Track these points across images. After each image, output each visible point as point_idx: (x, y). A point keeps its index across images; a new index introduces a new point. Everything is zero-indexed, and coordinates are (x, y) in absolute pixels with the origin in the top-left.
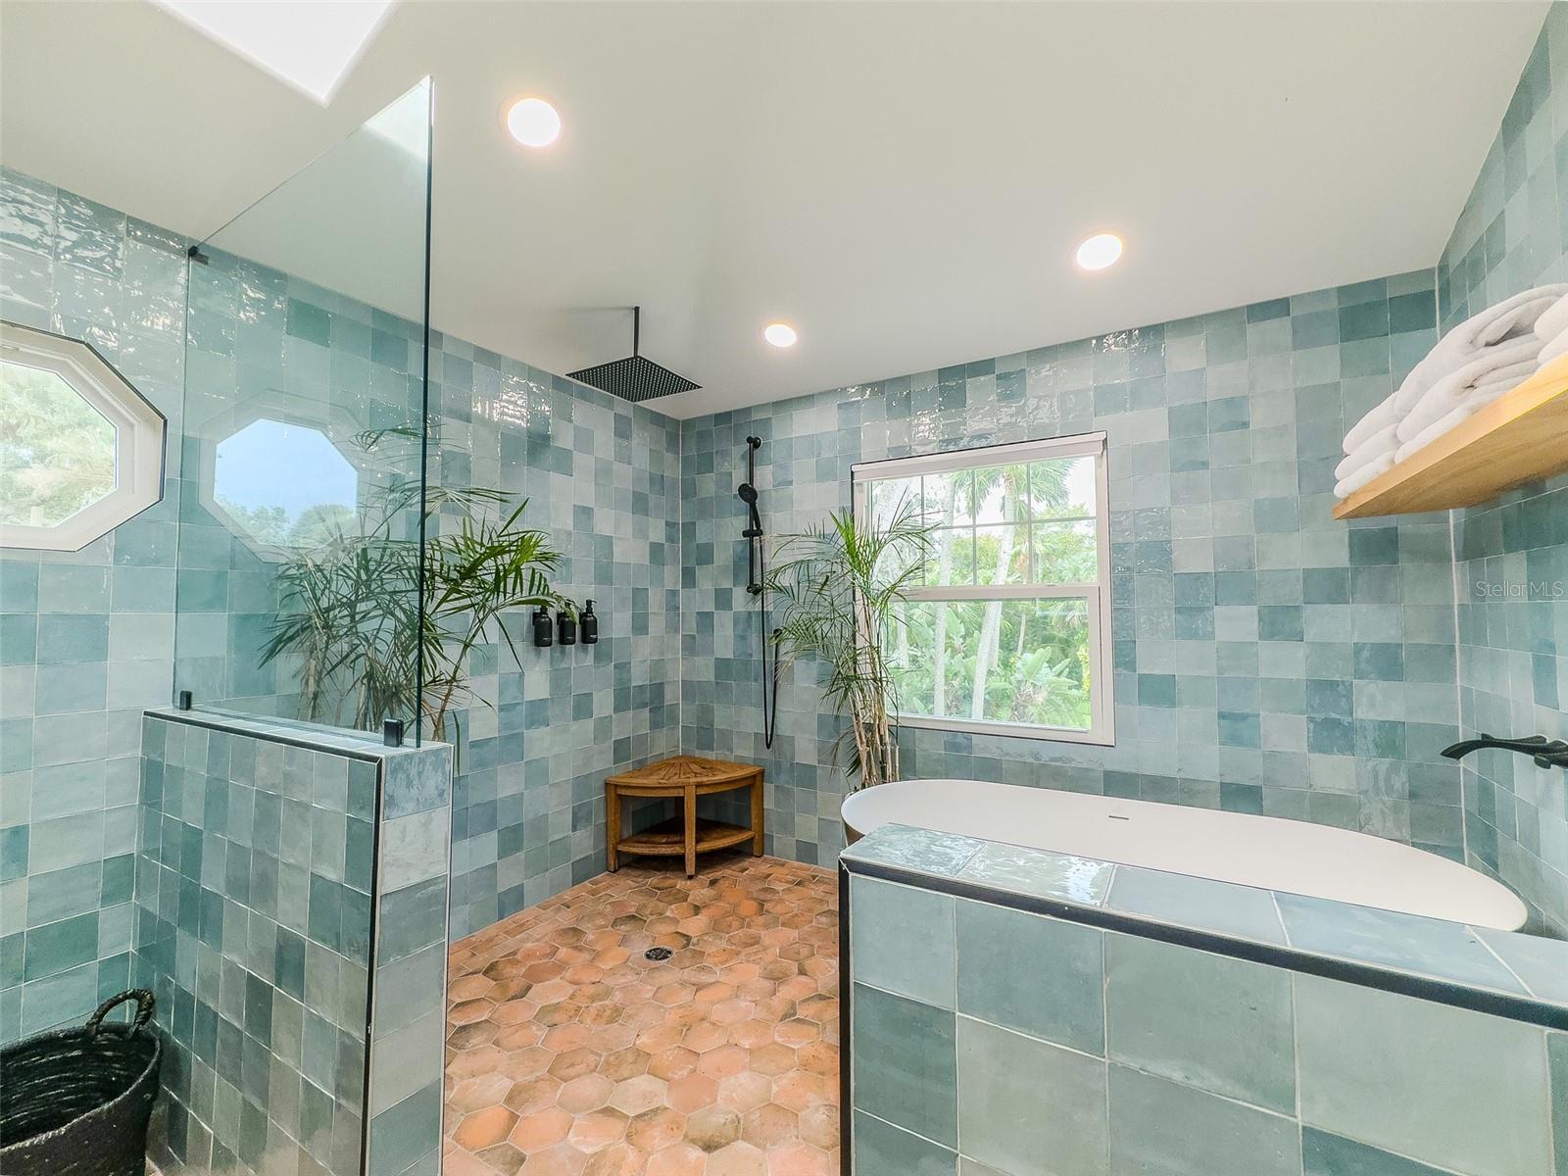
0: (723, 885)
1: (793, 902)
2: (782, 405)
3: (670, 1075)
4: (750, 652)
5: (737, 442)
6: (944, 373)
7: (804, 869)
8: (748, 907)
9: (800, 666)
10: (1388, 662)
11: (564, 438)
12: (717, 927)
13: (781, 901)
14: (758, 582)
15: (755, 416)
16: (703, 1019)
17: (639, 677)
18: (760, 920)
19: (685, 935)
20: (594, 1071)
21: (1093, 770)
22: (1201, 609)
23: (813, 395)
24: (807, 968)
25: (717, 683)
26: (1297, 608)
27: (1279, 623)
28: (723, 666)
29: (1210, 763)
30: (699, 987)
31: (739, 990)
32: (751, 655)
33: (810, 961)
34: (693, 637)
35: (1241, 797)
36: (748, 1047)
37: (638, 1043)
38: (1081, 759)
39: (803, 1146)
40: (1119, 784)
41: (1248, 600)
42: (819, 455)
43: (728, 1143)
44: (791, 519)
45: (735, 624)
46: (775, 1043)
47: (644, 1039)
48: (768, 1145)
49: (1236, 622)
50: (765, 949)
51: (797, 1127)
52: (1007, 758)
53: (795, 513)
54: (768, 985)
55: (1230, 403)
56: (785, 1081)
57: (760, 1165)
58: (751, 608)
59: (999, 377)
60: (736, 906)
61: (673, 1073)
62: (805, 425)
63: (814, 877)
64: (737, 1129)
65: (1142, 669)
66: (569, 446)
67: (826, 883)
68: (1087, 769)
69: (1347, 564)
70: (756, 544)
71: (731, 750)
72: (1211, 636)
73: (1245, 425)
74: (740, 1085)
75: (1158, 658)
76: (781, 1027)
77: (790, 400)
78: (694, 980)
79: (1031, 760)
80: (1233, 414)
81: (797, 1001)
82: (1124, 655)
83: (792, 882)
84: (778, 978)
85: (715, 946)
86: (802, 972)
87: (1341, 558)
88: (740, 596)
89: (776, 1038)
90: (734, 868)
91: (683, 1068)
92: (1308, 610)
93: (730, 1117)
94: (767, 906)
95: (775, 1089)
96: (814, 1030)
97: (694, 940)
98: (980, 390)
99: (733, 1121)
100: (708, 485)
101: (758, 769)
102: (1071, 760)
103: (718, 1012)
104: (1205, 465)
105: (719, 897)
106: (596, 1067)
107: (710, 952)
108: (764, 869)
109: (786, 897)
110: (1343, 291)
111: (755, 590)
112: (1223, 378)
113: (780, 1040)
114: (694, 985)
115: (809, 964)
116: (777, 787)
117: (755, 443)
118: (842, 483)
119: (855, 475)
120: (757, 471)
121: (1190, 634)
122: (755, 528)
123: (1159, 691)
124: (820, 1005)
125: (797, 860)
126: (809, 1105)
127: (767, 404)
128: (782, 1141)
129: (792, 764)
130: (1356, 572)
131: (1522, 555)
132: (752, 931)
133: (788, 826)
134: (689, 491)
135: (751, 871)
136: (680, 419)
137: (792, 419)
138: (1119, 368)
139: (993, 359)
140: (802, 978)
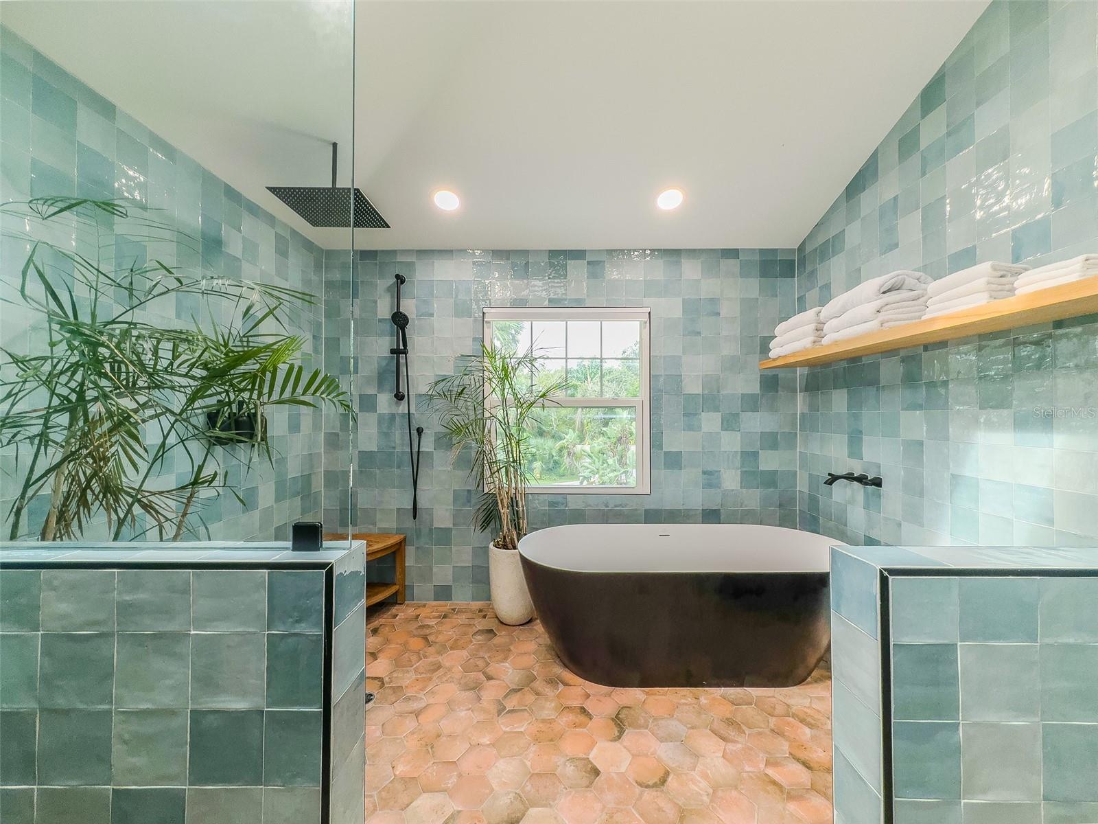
0: (385, 631)
1: (448, 631)
2: (423, 253)
3: (443, 786)
4: (394, 445)
5: (382, 276)
6: (554, 254)
7: (445, 605)
8: (415, 643)
9: (438, 455)
10: (771, 441)
11: (234, 247)
12: (398, 664)
13: (439, 632)
14: (403, 389)
15: (399, 259)
16: (439, 736)
17: (294, 470)
18: (432, 650)
19: (377, 678)
20: (375, 810)
21: (639, 510)
22: (696, 414)
23: (452, 251)
24: (490, 674)
25: (361, 472)
26: (738, 414)
27: (730, 423)
28: (367, 459)
29: (697, 499)
30: (417, 714)
31: (451, 705)
32: (394, 448)
33: (489, 669)
34: (336, 434)
35: (711, 516)
36: (488, 742)
37: (397, 773)
38: (633, 504)
39: (573, 793)
40: (652, 516)
41: (716, 409)
42: (457, 296)
43: (523, 815)
44: (433, 343)
45: (379, 422)
46: (505, 732)
47: (400, 769)
48: (551, 802)
49: (710, 422)
50: (450, 670)
51: (560, 782)
52: (589, 508)
53: (435, 338)
54: (471, 694)
55: (712, 300)
56: (531, 755)
57: (556, 818)
58: (394, 410)
59: (589, 263)
60: (405, 644)
61: (445, 784)
62: (443, 272)
63: (454, 610)
64: (522, 801)
65: (665, 449)
66: (239, 254)
67: (465, 612)
68: (636, 510)
69: (759, 392)
70: (402, 361)
71: (374, 524)
72: (700, 428)
73: (718, 314)
74: (502, 771)
75: (674, 441)
76: (502, 720)
77: (432, 251)
78: (408, 709)
79: (604, 508)
80: (712, 307)
81: (501, 699)
82: (655, 441)
83: (439, 617)
84: (475, 687)
85: (406, 679)
86: (489, 678)
87: (755, 388)
88: (384, 402)
89: (504, 729)
90: (385, 616)
91: (451, 777)
92: (743, 416)
93: (511, 796)
94: (431, 638)
95: (528, 764)
96: (526, 714)
97: (386, 679)
98: (576, 270)
99: (515, 798)
100: (352, 309)
101: (402, 536)
102: (626, 505)
103: (446, 726)
104: (699, 333)
105: (387, 641)
106: (376, 806)
107: (406, 684)
108: (411, 612)
109: (440, 628)
110: (762, 251)
111: (399, 397)
112: (710, 286)
113: (508, 729)
114: (411, 713)
115: (490, 670)
116: (417, 548)
117: (400, 280)
118: (476, 320)
119: (486, 315)
120: (403, 302)
121: (690, 428)
122: (402, 347)
123: (674, 461)
124: (518, 697)
125: (435, 600)
126: (558, 763)
127: (413, 250)
128: (558, 796)
129: (431, 530)
130: (762, 395)
131: (845, 390)
132: (431, 659)
133: (426, 575)
134: (333, 312)
135: (401, 615)
136: (324, 248)
137: (433, 265)
138: (658, 270)
139: (585, 250)
140: (492, 682)
